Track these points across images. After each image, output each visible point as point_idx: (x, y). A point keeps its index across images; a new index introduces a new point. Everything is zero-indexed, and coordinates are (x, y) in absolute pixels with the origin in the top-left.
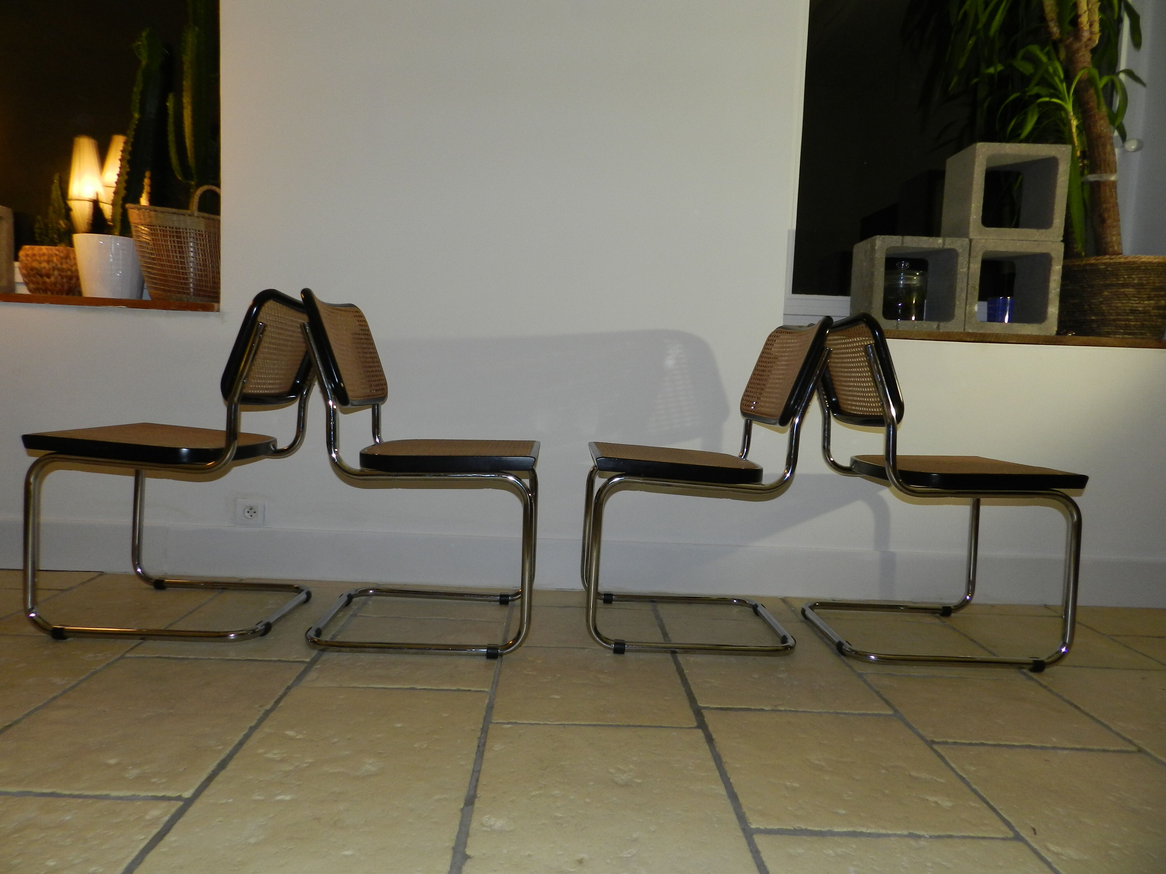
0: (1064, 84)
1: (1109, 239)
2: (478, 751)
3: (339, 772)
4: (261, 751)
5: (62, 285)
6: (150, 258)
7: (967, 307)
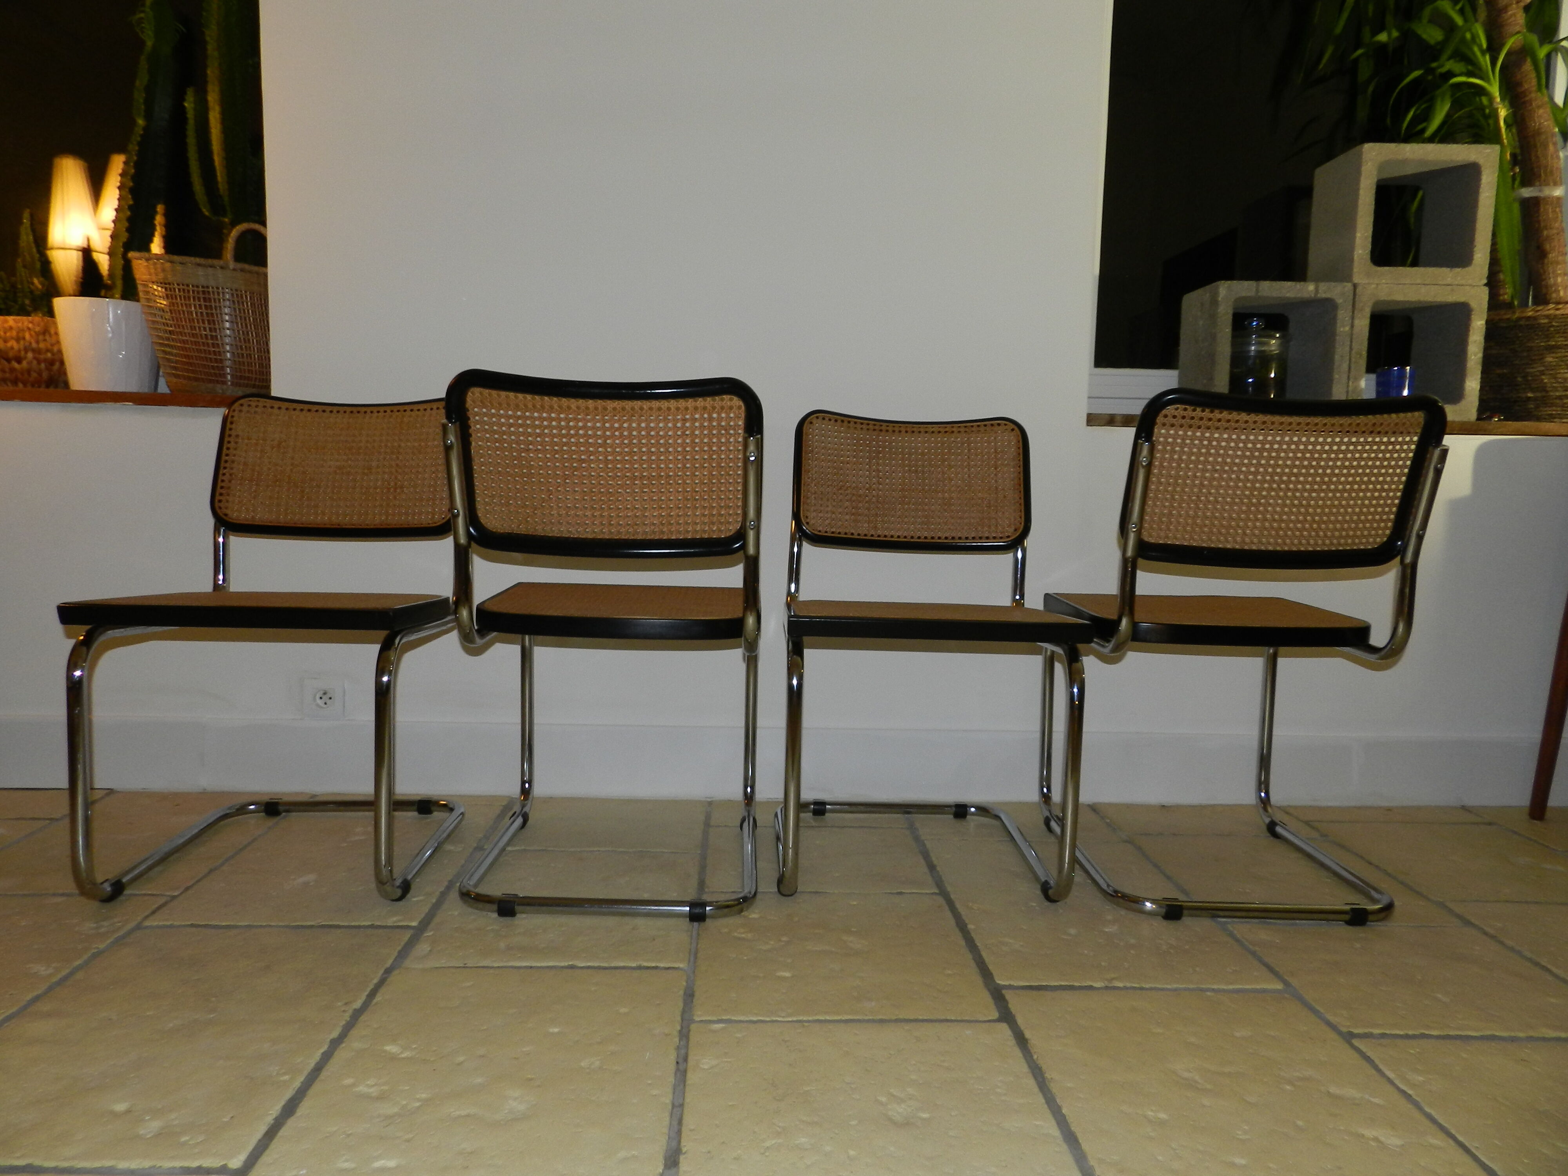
0: (1488, 57)
1: (1552, 281)
2: (677, 1070)
3: (468, 1116)
4: (348, 1081)
5: (40, 373)
6: (166, 331)
7: (1351, 383)
